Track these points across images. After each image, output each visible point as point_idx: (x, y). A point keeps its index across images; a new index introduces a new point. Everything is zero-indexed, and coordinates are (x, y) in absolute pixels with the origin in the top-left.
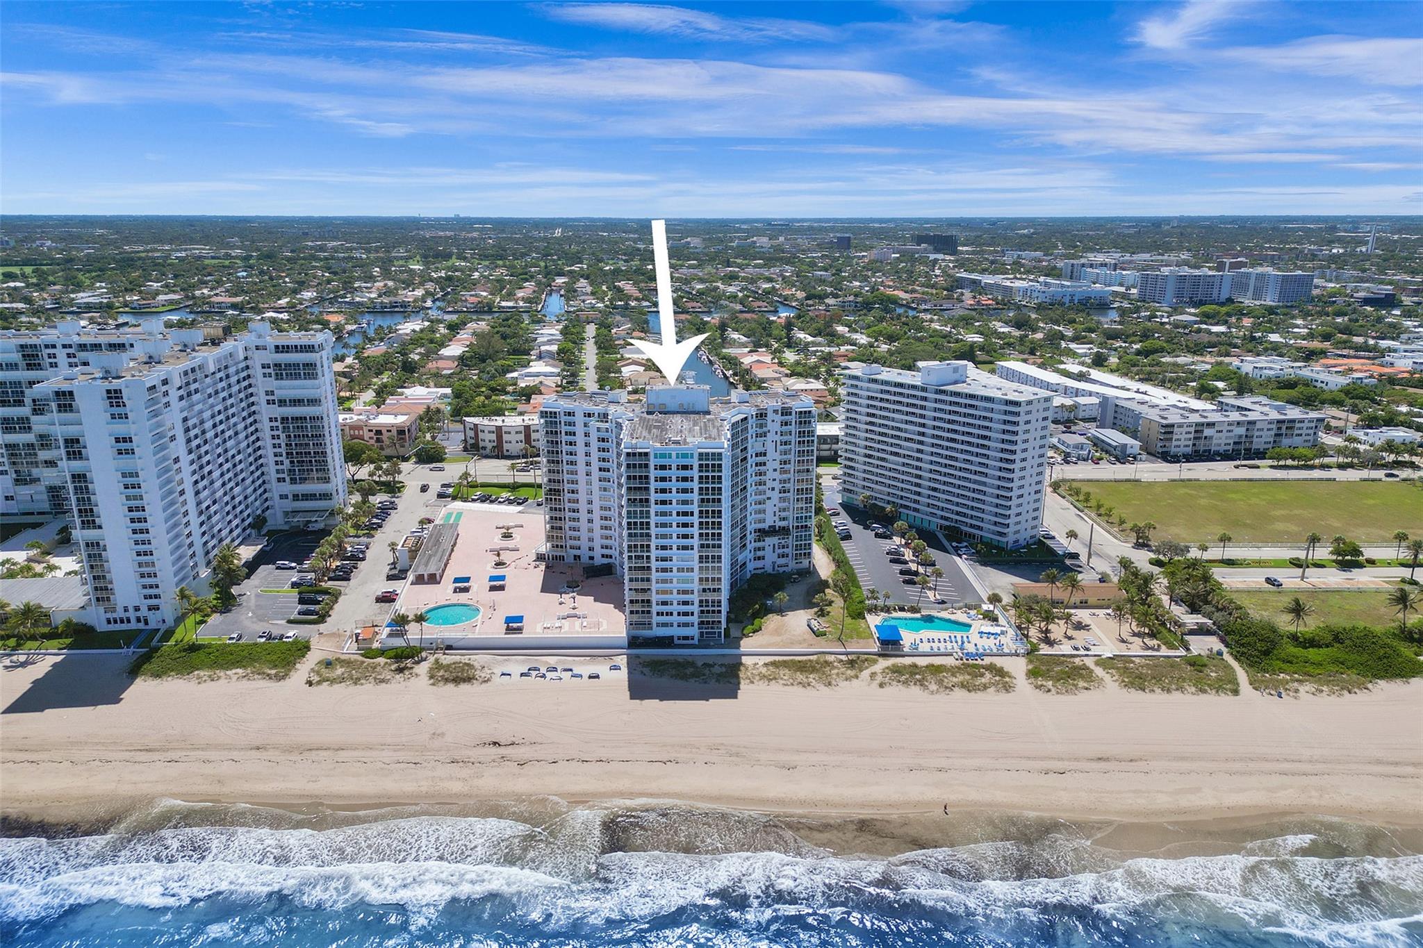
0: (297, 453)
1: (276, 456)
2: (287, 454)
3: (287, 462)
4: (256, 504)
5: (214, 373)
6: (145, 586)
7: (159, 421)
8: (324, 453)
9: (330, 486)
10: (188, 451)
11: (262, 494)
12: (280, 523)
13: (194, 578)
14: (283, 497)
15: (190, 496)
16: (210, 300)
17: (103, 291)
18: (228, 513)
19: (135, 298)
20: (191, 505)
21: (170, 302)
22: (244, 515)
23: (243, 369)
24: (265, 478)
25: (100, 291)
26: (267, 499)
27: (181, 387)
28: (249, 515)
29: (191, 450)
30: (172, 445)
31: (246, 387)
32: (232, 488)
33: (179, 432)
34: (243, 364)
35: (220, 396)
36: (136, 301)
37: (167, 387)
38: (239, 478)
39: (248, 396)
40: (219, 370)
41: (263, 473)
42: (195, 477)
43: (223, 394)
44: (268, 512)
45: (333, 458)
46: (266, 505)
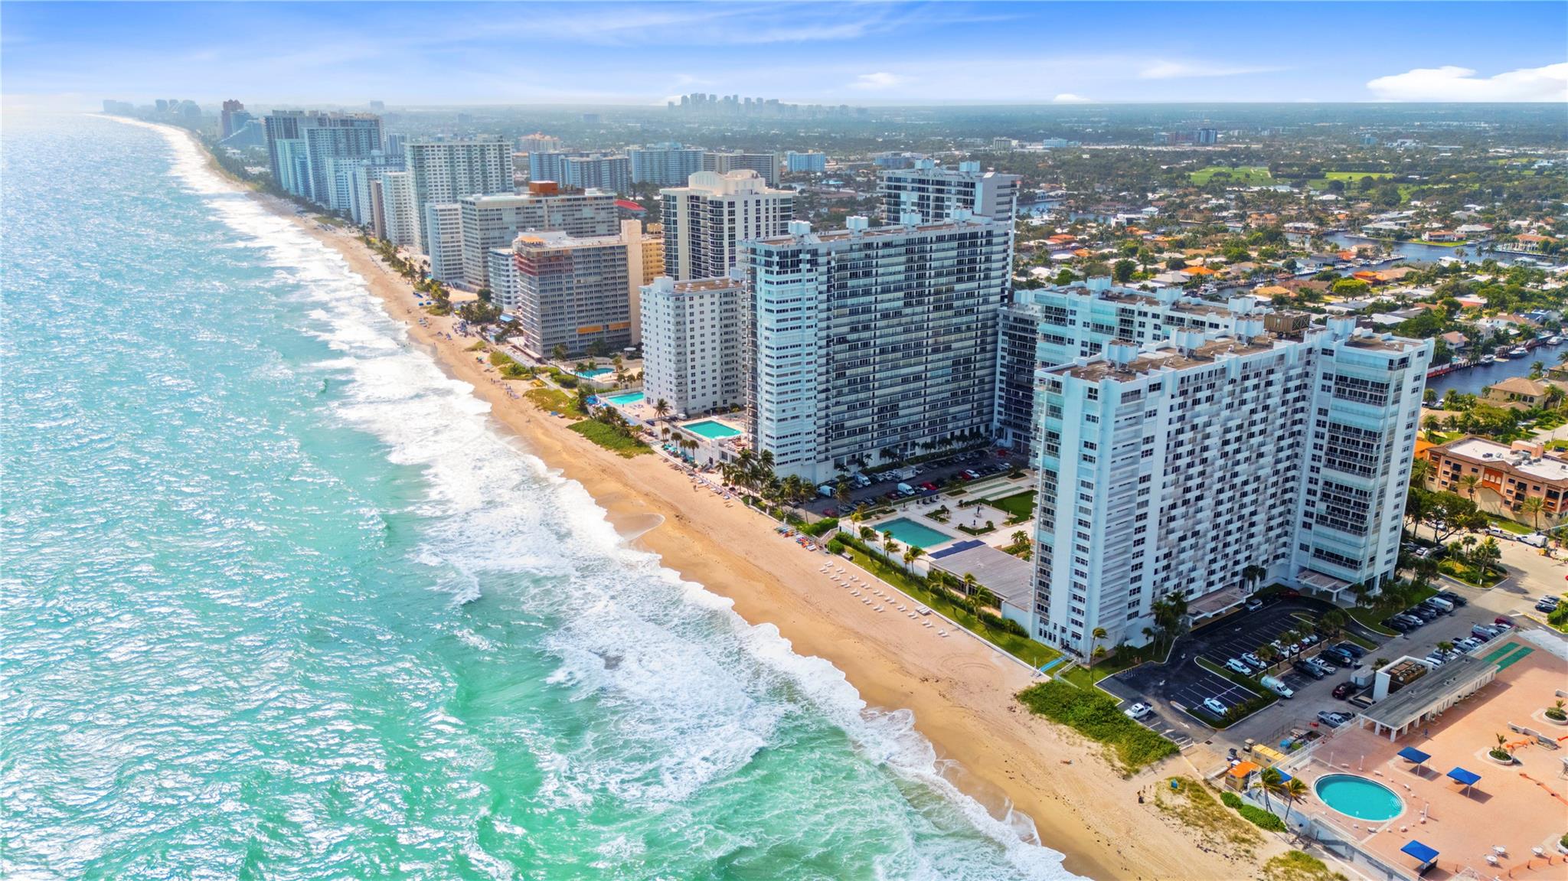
1: (1309, 493)
3: (1320, 505)
4: (1266, 546)
5: (1246, 378)
6: (1074, 609)
7: (1136, 431)
8: (1366, 506)
9: (1361, 553)
10: (1170, 469)
11: (1278, 536)
12: (1293, 581)
13: (1130, 617)
14: (1304, 547)
15: (1152, 522)
16: (1518, 237)
17: (1410, 213)
18: (1213, 550)
19: (1435, 225)
20: (1152, 533)
21: (1471, 235)
22: (1241, 557)
23: (1299, 376)
24: (1289, 517)
25: (1406, 213)
26: (1285, 545)
27: (1184, 393)
28: (1248, 558)
29: (1176, 469)
30: (1143, 461)
31: (1296, 400)
32: (1230, 522)
33: (1159, 446)
34: (1299, 371)
35: (1246, 408)
36: (1433, 230)
37: (1156, 393)
38: (1246, 511)
39: (1295, 411)
40: (1257, 375)
41: (1289, 511)
42: (1171, 502)
43: (1252, 406)
44: (1281, 561)
45: (1377, 515)
46: (1280, 551)
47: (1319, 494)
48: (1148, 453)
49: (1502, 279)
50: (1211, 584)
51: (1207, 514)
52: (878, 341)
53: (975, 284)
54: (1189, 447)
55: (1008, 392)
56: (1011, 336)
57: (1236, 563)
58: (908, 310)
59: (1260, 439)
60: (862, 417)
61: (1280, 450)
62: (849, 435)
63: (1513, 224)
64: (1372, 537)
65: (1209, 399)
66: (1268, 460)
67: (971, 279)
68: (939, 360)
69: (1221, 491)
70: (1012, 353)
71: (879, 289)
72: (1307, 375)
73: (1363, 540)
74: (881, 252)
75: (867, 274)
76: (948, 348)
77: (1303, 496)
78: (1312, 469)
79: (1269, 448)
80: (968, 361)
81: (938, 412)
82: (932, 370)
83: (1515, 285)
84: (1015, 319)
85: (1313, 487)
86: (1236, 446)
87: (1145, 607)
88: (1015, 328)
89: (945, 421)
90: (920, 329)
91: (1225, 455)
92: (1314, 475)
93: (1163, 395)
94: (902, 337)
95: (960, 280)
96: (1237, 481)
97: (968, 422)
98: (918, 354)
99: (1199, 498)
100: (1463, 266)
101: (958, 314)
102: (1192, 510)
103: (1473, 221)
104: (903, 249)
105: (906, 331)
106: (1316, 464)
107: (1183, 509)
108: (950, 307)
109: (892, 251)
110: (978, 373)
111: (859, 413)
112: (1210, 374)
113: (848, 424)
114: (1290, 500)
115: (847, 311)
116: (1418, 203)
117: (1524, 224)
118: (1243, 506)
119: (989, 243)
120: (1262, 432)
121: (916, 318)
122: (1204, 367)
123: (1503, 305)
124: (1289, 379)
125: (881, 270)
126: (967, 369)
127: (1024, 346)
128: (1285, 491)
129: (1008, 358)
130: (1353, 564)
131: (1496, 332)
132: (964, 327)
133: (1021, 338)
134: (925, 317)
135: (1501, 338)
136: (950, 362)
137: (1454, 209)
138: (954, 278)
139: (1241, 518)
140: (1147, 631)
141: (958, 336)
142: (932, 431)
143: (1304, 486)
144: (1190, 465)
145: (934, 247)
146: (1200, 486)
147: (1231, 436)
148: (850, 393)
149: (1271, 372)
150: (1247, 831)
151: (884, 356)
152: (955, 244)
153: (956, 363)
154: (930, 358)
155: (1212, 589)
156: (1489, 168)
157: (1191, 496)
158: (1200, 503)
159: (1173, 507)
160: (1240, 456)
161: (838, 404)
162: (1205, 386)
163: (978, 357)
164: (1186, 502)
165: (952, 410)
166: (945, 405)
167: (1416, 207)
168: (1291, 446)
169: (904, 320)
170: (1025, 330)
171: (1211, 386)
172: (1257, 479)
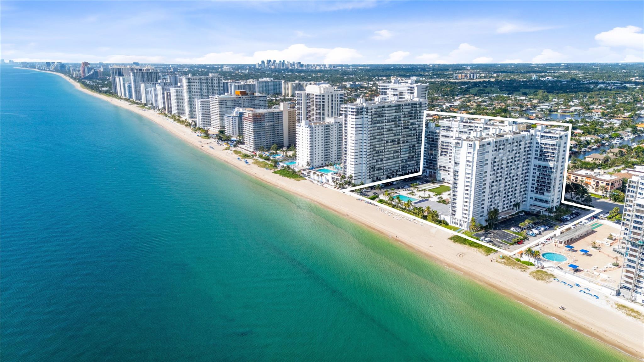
0: (541, 181)
1: (533, 181)
2: (537, 181)
3: (536, 184)
4: (520, 197)
5: (513, 143)
6: (464, 214)
7: (483, 157)
8: (550, 183)
9: (549, 198)
10: (492, 170)
11: (523, 195)
12: (528, 209)
13: (481, 216)
14: (531, 198)
15: (487, 186)
16: (593, 111)
17: (553, 103)
18: (504, 197)
19: (563, 107)
20: (487, 190)
21: (576, 111)
22: (512, 200)
23: (529, 143)
24: (526, 188)
25: (551, 103)
26: (525, 197)
27: (496, 146)
28: (514, 201)
29: (494, 170)
30: (485, 166)
31: (528, 151)
32: (509, 189)
33: (489, 162)
34: (529, 141)
35: (514, 152)
36: (562, 109)
37: (489, 146)
38: (514, 185)
39: (528, 154)
40: (517, 142)
41: (526, 187)
42: (492, 180)
43: (515, 152)
44: (524, 203)
45: (554, 186)
46: (524, 199)
47: (536, 181)
48: (486, 164)
49: (588, 125)
50: (504, 208)
51: (503, 185)
52: (386, 139)
53: (416, 120)
54: (498, 163)
55: (427, 157)
56: (428, 138)
57: (511, 202)
58: (395, 129)
59: (518, 162)
60: (381, 164)
61: (523, 166)
62: (376, 170)
63: (591, 107)
64: (553, 193)
65: (503, 149)
66: (520, 169)
67: (415, 119)
68: (405, 146)
69: (506, 178)
70: (429, 144)
71: (386, 121)
72: (531, 143)
73: (550, 194)
74: (387, 109)
75: (383, 116)
76: (407, 142)
77: (531, 182)
78: (533, 173)
79: (520, 166)
80: (414, 146)
81: (404, 164)
82: (402, 149)
83: (593, 126)
84: (430, 132)
85: (534, 178)
86: (511, 164)
87: (485, 213)
88: (429, 135)
89: (406, 167)
90: (399, 135)
91: (508, 167)
92: (534, 175)
93: (490, 146)
94: (393, 138)
95: (411, 119)
96: (511, 175)
97: (413, 167)
98: (398, 143)
99: (500, 180)
100: (574, 121)
101: (411, 130)
102: (498, 184)
103: (576, 105)
104: (394, 108)
105: (395, 136)
106: (535, 171)
107: (496, 183)
108: (408, 128)
109: (391, 108)
110: (417, 151)
111: (380, 163)
112: (504, 141)
113: (376, 166)
114: (527, 183)
115: (376, 128)
116: (556, 100)
117: (595, 107)
118: (513, 184)
119: (420, 107)
120: (518, 160)
121: (398, 131)
122: (501, 138)
123: (589, 133)
124: (526, 144)
125: (387, 115)
126: (413, 149)
127: (433, 141)
128: (525, 180)
129: (427, 145)
130: (547, 202)
131: (587, 141)
132: (412, 135)
133: (432, 138)
134: (401, 131)
135: (588, 143)
136: (408, 147)
137: (569, 102)
138: (409, 118)
139: (512, 187)
140: (486, 221)
141: (410, 138)
142: (402, 170)
143: (531, 178)
144: (498, 169)
145: (403, 107)
146: (501, 176)
147: (509, 161)
148: (377, 156)
149: (521, 141)
150: (524, 266)
151: (387, 144)
152: (410, 107)
153: (410, 147)
154: (402, 145)
155: (504, 210)
156: (581, 88)
157: (498, 179)
158: (501, 182)
159: (493, 182)
160: (512, 168)
161: (373, 159)
162: (502, 144)
163: (417, 145)
164: (497, 181)
165: (408, 163)
166: (406, 161)
167: (555, 101)
168: (527, 165)
169: (394, 132)
170: (433, 135)
171: (504, 145)
172: (517, 175)
